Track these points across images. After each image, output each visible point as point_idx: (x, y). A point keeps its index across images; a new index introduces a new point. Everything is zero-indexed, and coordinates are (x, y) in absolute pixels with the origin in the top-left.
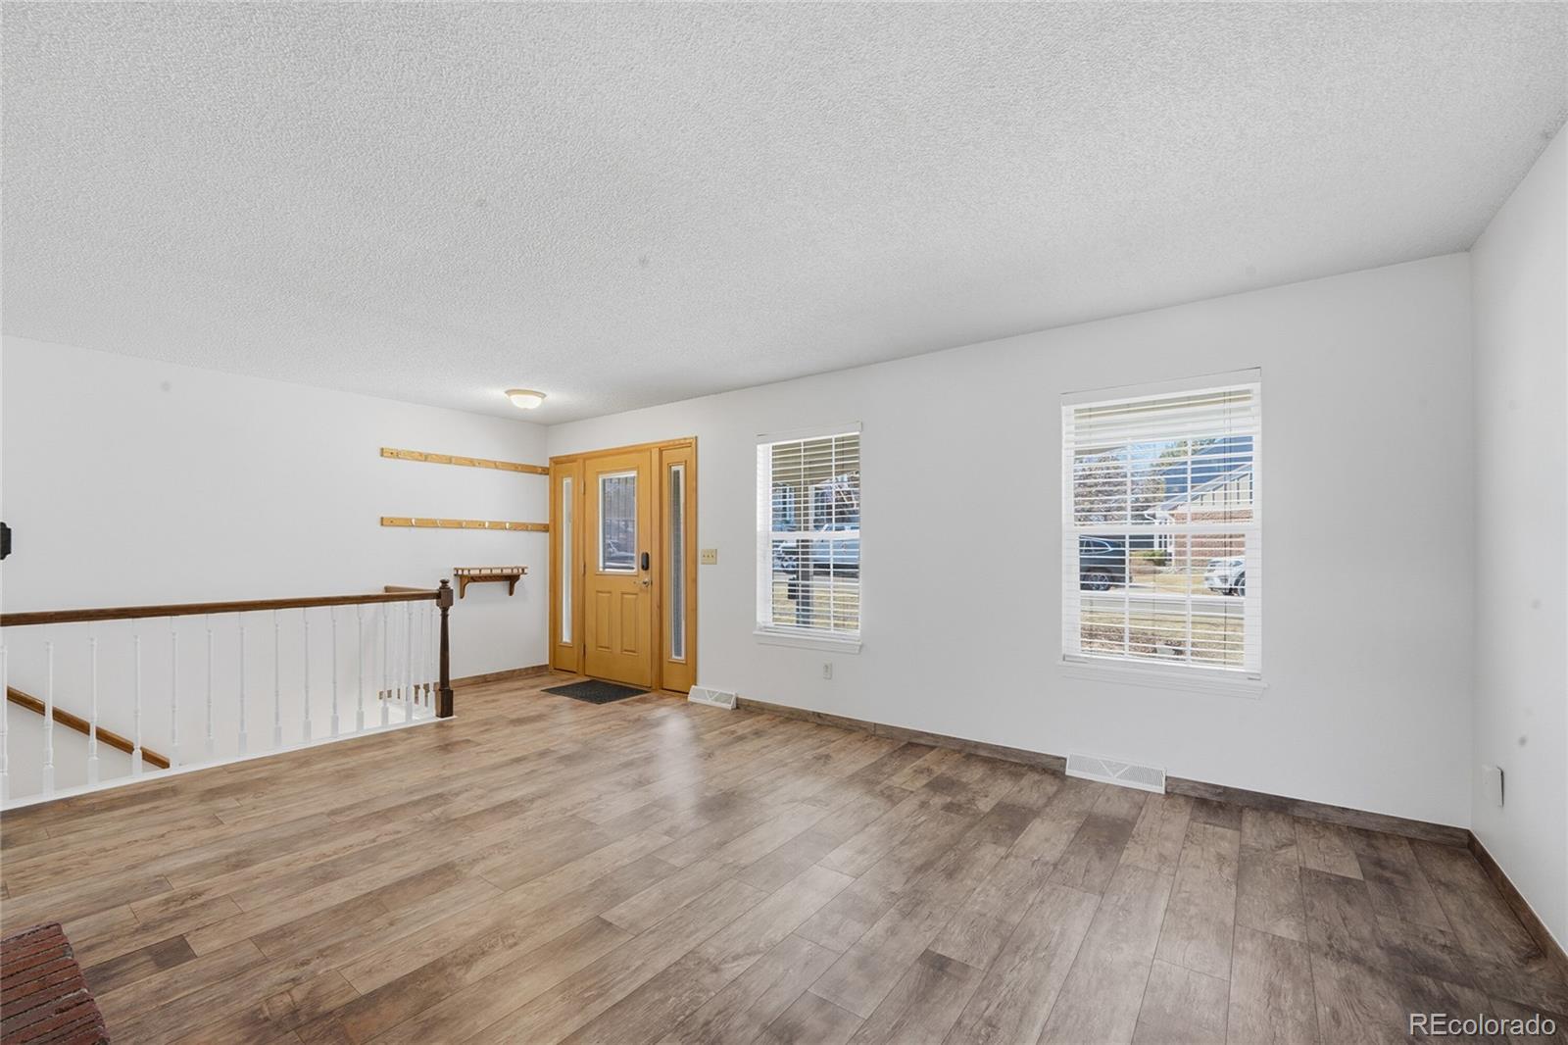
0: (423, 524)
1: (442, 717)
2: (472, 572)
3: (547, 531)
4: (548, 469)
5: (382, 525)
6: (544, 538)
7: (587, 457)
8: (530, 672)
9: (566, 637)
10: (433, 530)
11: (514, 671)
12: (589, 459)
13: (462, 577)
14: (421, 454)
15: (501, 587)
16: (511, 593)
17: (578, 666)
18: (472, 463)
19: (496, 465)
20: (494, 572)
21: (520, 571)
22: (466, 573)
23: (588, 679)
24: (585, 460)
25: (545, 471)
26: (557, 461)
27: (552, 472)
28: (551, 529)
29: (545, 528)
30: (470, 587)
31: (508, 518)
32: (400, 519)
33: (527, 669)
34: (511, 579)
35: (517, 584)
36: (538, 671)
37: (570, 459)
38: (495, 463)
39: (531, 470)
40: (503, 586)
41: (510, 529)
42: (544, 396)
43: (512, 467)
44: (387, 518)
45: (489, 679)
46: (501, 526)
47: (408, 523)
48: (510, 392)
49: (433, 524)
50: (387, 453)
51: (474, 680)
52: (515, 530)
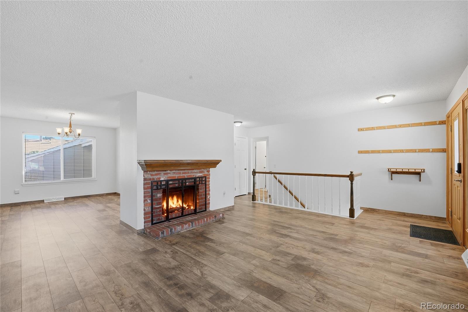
0: (373, 152)
2: (392, 170)
3: (444, 152)
4: (445, 121)
5: (359, 153)
6: (443, 155)
8: (433, 218)
10: (379, 154)
11: (423, 215)
12: (452, 113)
14: (373, 128)
16: (420, 181)
18: (397, 127)
20: (404, 170)
21: (423, 171)
25: (443, 123)
26: (447, 116)
27: (447, 122)
28: (448, 151)
29: (443, 150)
32: (365, 151)
33: (431, 217)
34: (419, 174)
36: (438, 220)
37: (449, 114)
38: (409, 125)
39: (434, 123)
40: (415, 177)
41: (419, 152)
42: (394, 96)
43: (420, 124)
44: (360, 151)
45: (406, 215)
46: (414, 151)
47: (367, 152)
48: (378, 98)
49: (379, 152)
50: (360, 130)
51: (398, 213)
52: (422, 152)
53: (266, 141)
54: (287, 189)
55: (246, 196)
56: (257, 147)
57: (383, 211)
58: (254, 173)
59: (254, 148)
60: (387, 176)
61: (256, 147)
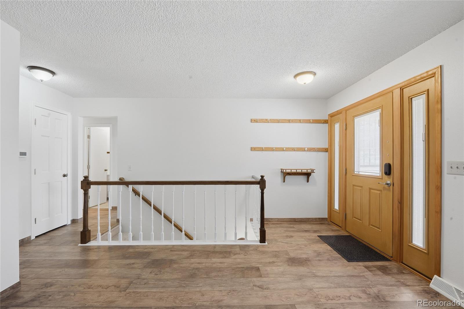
0: (267, 149)
1: (260, 243)
2: (287, 171)
3: (327, 151)
4: (327, 120)
5: (251, 150)
6: (324, 156)
7: (347, 110)
8: (317, 220)
9: (337, 207)
10: (272, 152)
12: (348, 110)
13: (284, 173)
14: (266, 120)
15: (303, 178)
16: (308, 181)
17: (342, 224)
18: (289, 121)
19: (300, 121)
20: (298, 171)
21: (312, 171)
22: (284, 171)
23: (347, 234)
24: (346, 111)
25: (326, 122)
26: (332, 116)
27: (329, 122)
28: (329, 150)
29: (326, 150)
30: (287, 177)
31: (306, 146)
32: (258, 148)
33: (316, 219)
34: (308, 175)
35: (310, 177)
36: (321, 221)
37: (339, 113)
38: (300, 120)
39: (319, 121)
40: (304, 178)
41: (307, 151)
42: (315, 74)
43: (308, 121)
44: (253, 148)
45: (297, 220)
46: (302, 150)
47: (261, 149)
48: (296, 76)
49: (272, 149)
50: (253, 121)
51: (290, 220)
52: (310, 151)
53: (109, 128)
54: (160, 213)
55: (66, 228)
56: (91, 136)
57: (276, 219)
58: (86, 184)
59: (86, 137)
60: (279, 178)
61: (89, 137)
